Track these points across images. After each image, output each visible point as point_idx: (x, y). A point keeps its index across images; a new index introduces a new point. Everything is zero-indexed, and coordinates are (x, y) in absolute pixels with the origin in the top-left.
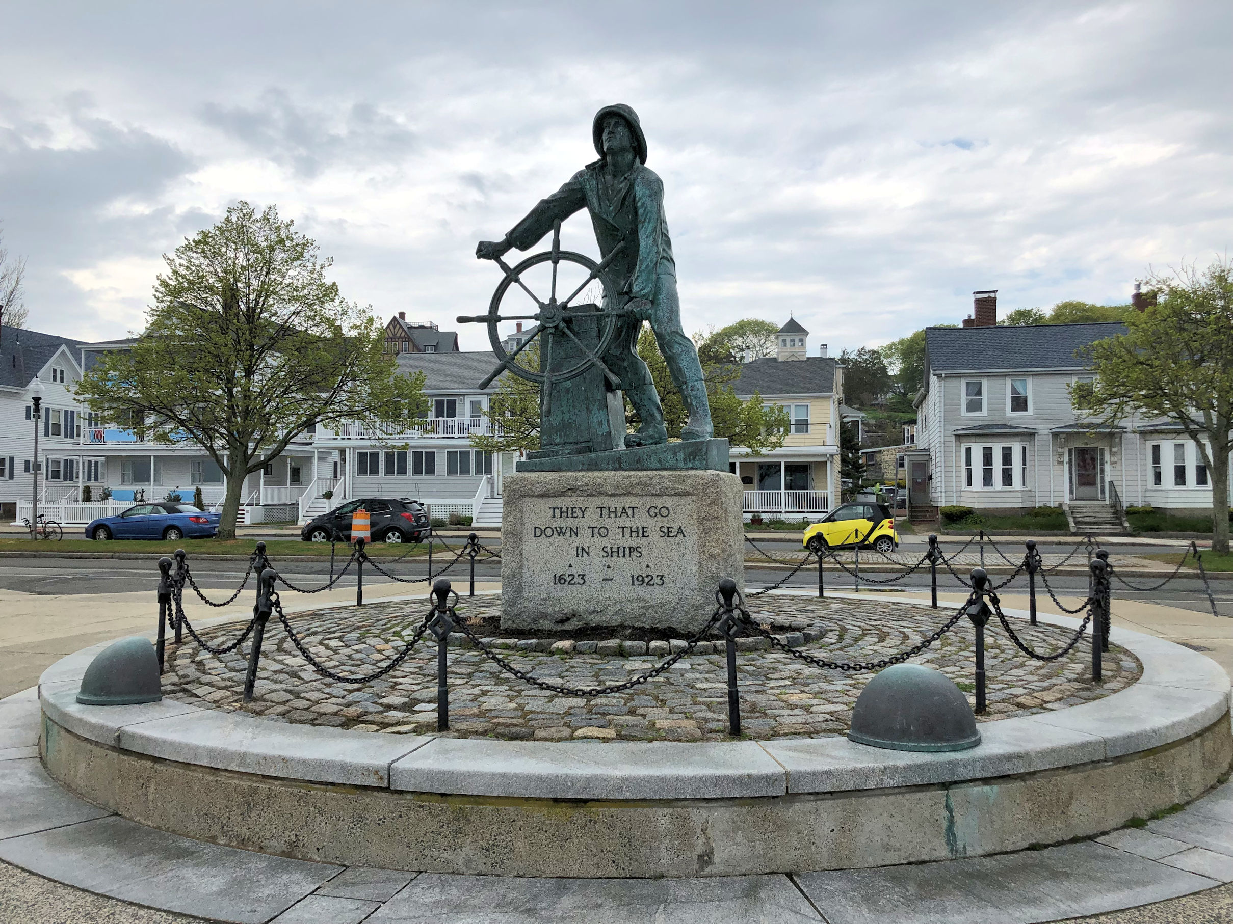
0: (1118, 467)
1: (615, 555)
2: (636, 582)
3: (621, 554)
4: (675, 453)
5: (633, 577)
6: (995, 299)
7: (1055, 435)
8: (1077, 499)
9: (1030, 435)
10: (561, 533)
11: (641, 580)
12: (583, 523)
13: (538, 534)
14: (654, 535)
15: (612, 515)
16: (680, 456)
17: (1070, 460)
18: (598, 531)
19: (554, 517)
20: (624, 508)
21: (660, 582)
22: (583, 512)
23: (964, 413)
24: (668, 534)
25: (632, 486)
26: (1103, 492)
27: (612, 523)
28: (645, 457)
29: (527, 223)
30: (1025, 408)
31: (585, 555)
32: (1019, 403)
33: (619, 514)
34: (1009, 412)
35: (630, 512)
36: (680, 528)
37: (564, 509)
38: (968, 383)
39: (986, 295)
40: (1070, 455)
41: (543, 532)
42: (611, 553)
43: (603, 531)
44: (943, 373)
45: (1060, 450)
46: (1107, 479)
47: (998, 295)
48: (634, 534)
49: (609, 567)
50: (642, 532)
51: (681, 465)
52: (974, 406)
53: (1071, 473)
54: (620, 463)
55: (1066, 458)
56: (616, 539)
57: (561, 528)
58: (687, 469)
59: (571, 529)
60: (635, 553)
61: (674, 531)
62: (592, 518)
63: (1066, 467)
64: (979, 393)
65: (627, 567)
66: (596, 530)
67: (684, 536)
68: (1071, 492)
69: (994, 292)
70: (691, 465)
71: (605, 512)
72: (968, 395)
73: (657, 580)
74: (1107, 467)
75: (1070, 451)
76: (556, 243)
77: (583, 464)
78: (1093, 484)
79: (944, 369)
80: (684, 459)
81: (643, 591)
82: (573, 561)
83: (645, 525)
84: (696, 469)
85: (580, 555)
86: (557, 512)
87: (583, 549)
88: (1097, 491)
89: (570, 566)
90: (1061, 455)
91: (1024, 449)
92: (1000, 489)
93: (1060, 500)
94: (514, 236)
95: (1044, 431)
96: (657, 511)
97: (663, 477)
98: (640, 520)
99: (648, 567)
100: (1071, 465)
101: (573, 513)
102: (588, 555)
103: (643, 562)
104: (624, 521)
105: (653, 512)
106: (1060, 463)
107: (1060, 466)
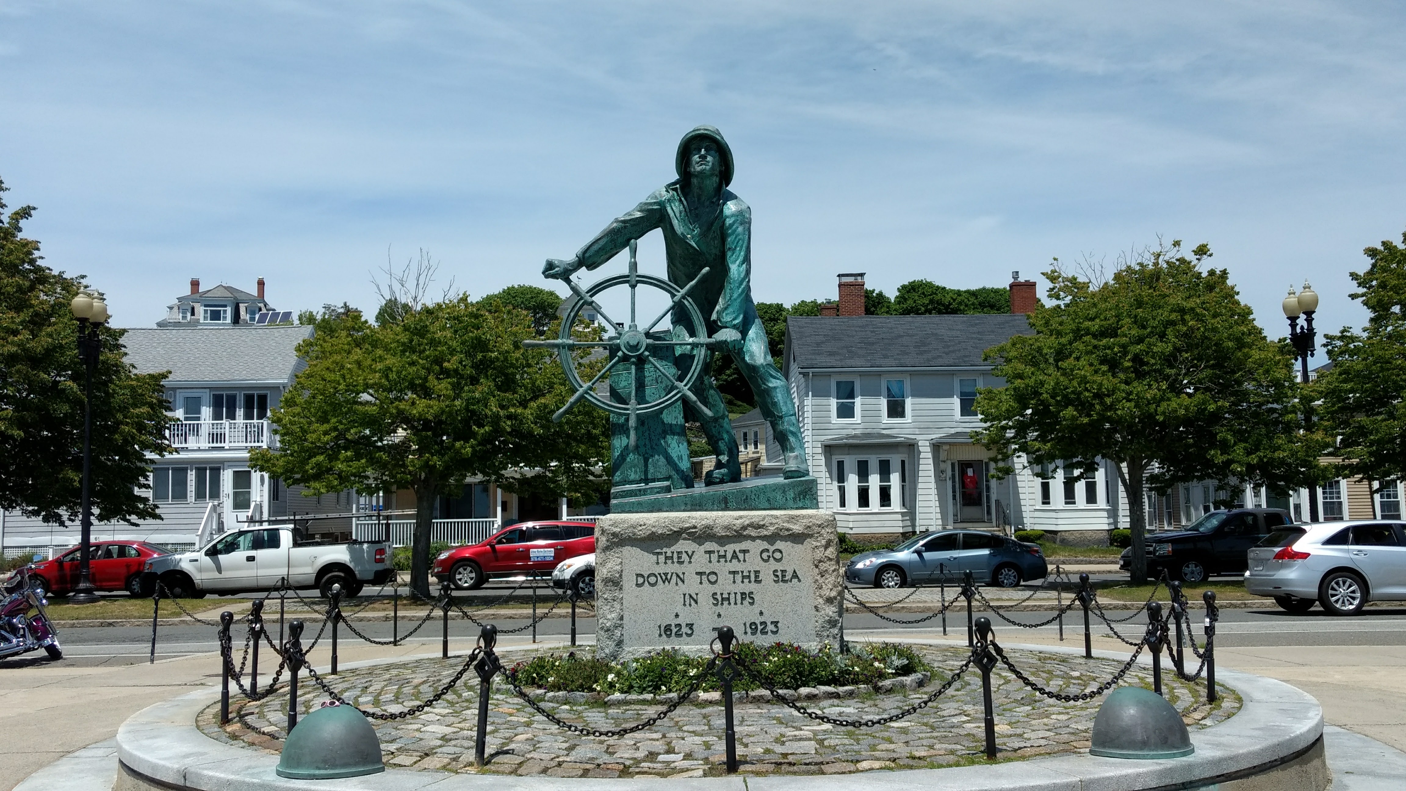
0: (1005, 484)
1: (726, 601)
2: (749, 631)
3: (732, 601)
4: (784, 492)
5: (745, 624)
6: (862, 284)
7: (936, 447)
8: (961, 522)
9: (909, 446)
10: (666, 579)
11: (754, 628)
12: (689, 570)
13: (641, 581)
14: (767, 578)
15: (722, 560)
16: (791, 494)
17: (953, 476)
18: (706, 577)
19: (658, 562)
20: (734, 551)
21: (774, 629)
22: (690, 558)
23: (834, 419)
24: (780, 577)
25: (744, 528)
26: (989, 513)
27: (723, 569)
28: (753, 497)
29: (601, 243)
30: (902, 414)
31: (693, 602)
32: (896, 408)
33: (728, 559)
34: (885, 420)
35: (741, 556)
36: (795, 571)
37: (669, 555)
38: (838, 384)
39: (851, 279)
40: (953, 470)
41: (646, 579)
42: (722, 600)
43: (713, 577)
44: (811, 371)
45: (942, 464)
46: (994, 497)
47: (865, 278)
48: (746, 579)
49: (719, 615)
50: (754, 577)
51: (790, 504)
52: (846, 411)
54: (726, 503)
55: (949, 474)
56: (725, 585)
57: (666, 574)
58: (797, 509)
59: (677, 576)
60: (747, 600)
61: (789, 575)
62: (700, 563)
63: (949, 483)
64: (851, 395)
65: (739, 614)
66: (704, 576)
67: (799, 581)
68: (956, 513)
69: (862, 275)
70: (801, 505)
71: (714, 555)
72: (838, 397)
73: (771, 627)
74: (993, 484)
75: (953, 465)
76: (634, 266)
77: (686, 504)
79: (811, 366)
80: (794, 499)
81: (757, 640)
82: (680, 609)
83: (758, 569)
84: (806, 508)
85: (687, 603)
86: (662, 556)
87: (691, 596)
88: (983, 510)
89: (677, 615)
90: (943, 469)
91: (903, 462)
92: (877, 511)
94: (587, 255)
95: (924, 442)
96: (770, 554)
97: (776, 517)
98: (753, 562)
99: (761, 613)
100: (954, 482)
101: (679, 558)
102: (696, 602)
103: (756, 608)
104: (735, 566)
105: (765, 555)
106: (943, 479)
107: (942, 484)
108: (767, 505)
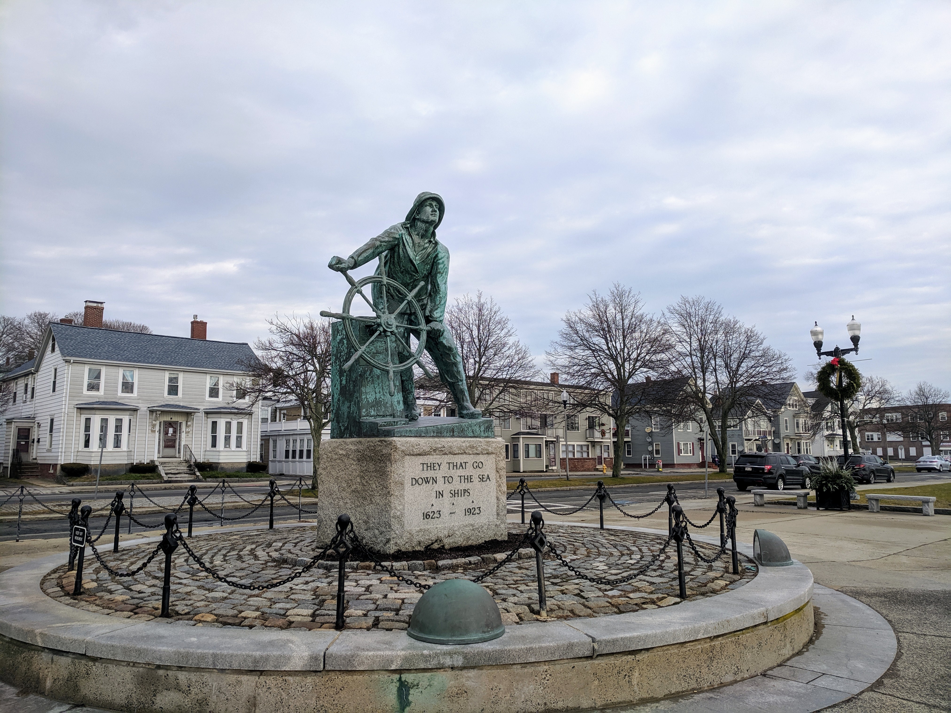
0: (190, 435)
1: (456, 495)
2: (467, 513)
3: (460, 495)
4: (480, 427)
5: (465, 509)
6: (103, 309)
7: (152, 412)
8: (162, 457)
9: (135, 410)
10: (427, 481)
11: (469, 511)
12: (439, 474)
13: (414, 483)
14: (476, 479)
15: (455, 468)
17: (160, 430)
18: (448, 479)
19: (423, 470)
20: (461, 463)
21: (478, 512)
22: (439, 466)
23: (85, 392)
24: (482, 479)
26: (179, 452)
27: (457, 473)
29: (368, 252)
30: (131, 391)
31: (440, 496)
32: (128, 387)
33: (458, 467)
34: (120, 394)
35: (464, 465)
36: (488, 475)
37: (429, 465)
38: (90, 369)
39: (95, 305)
40: (160, 426)
41: (417, 481)
42: (454, 494)
43: (450, 479)
44: (72, 359)
45: (154, 422)
46: (183, 443)
47: (104, 305)
48: (466, 480)
49: (453, 504)
50: (469, 479)
51: (482, 434)
52: (93, 387)
53: (159, 439)
54: (453, 432)
55: (157, 428)
56: (457, 485)
57: (427, 478)
59: (433, 479)
60: (467, 494)
61: (486, 477)
62: (444, 471)
63: (157, 434)
64: (98, 377)
65: (463, 502)
66: (446, 478)
67: (490, 481)
68: (159, 452)
69: (102, 303)
71: (451, 465)
72: (89, 378)
73: (477, 511)
74: (183, 435)
75: (160, 423)
78: (174, 447)
79: (72, 356)
81: (470, 519)
82: (434, 501)
83: (471, 474)
85: (438, 497)
86: (425, 466)
87: (440, 493)
88: (176, 451)
89: (432, 505)
90: (154, 426)
91: (130, 420)
92: (111, 450)
93: (152, 458)
95: (143, 408)
96: (477, 464)
97: (481, 442)
98: (469, 471)
99: (473, 502)
100: (160, 433)
101: (434, 466)
102: (442, 496)
103: (470, 499)
104: (461, 472)
105: (475, 465)
106: (153, 431)
107: (153, 434)
108: (472, 434)
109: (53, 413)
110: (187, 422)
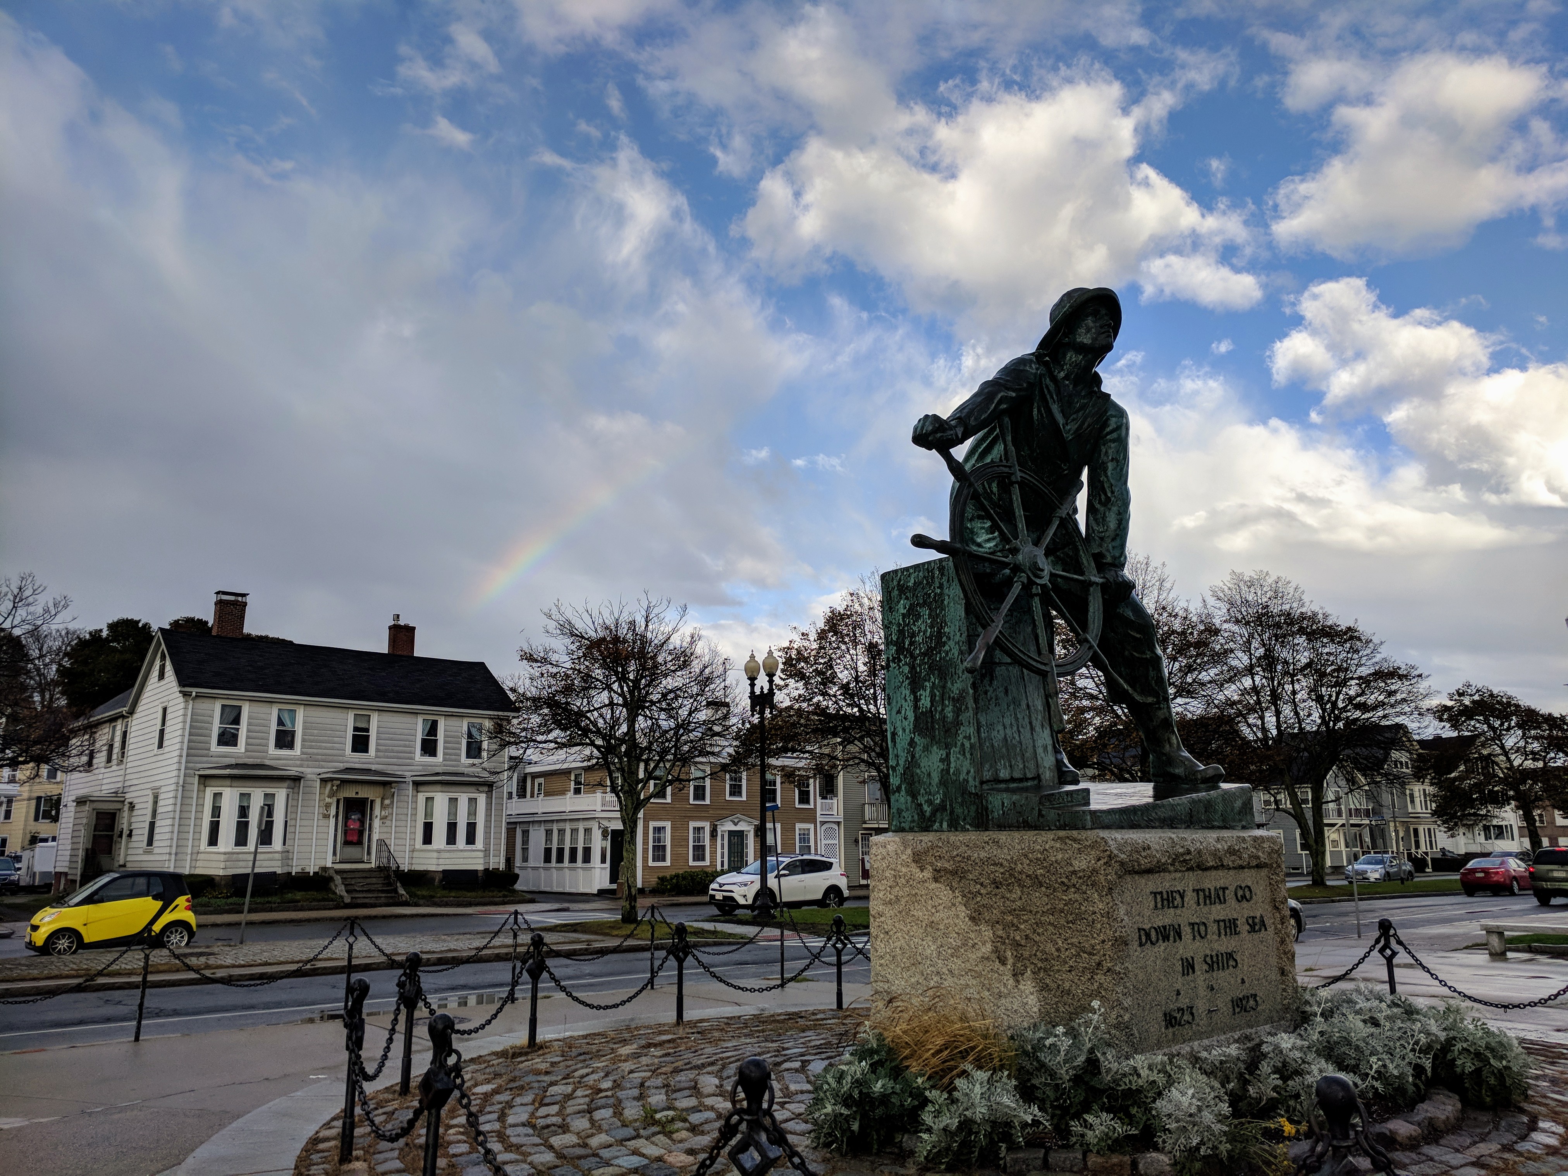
0: (388, 823)
1: (1215, 966)
2: (1237, 1010)
3: (1221, 966)
5: (1234, 1001)
6: (245, 604)
7: (324, 781)
8: (340, 862)
9: (296, 780)
10: (1164, 934)
11: (1240, 1005)
12: (1183, 918)
13: (1143, 939)
14: (1243, 928)
15: (1208, 901)
16: (1235, 807)
17: (337, 813)
18: (1198, 930)
19: (1156, 908)
20: (1216, 890)
21: (1255, 1005)
22: (1181, 899)
23: (214, 748)
24: (1253, 929)
26: (369, 853)
27: (1209, 916)
30: (290, 745)
31: (1190, 971)
32: (285, 739)
34: (272, 751)
35: (1221, 895)
36: (1261, 916)
37: (1165, 896)
38: (224, 707)
39: (232, 598)
40: (337, 808)
41: (1148, 936)
42: (1212, 964)
43: (1202, 929)
44: (194, 691)
45: (328, 800)
46: (375, 837)
48: (1228, 931)
49: (1212, 989)
50: (1232, 927)
52: (228, 738)
53: (336, 830)
55: (333, 811)
56: (1215, 944)
57: (1164, 927)
59: (1174, 929)
60: (1232, 963)
61: (1258, 921)
62: (1191, 909)
63: (332, 821)
64: (237, 721)
65: (1228, 984)
66: (1196, 927)
67: (1266, 930)
68: (335, 854)
69: (244, 595)
71: (1201, 895)
72: (221, 722)
73: (1252, 1002)
74: (377, 823)
75: (338, 801)
78: (360, 843)
79: (195, 685)
81: (1244, 1024)
82: (1179, 982)
83: (1235, 915)
85: (1185, 971)
86: (1159, 898)
87: (1188, 962)
88: (363, 848)
89: (1179, 993)
90: (328, 806)
91: (289, 797)
92: (255, 850)
93: (322, 863)
95: (311, 774)
96: (1243, 893)
97: (1244, 839)
98: (1231, 908)
99: (1243, 981)
100: (337, 819)
101: (1173, 899)
102: (1193, 970)
103: (1239, 974)
104: (1218, 911)
105: (1240, 893)
106: (326, 817)
107: (326, 821)
108: (1220, 822)
109: (157, 784)
110: (383, 799)
